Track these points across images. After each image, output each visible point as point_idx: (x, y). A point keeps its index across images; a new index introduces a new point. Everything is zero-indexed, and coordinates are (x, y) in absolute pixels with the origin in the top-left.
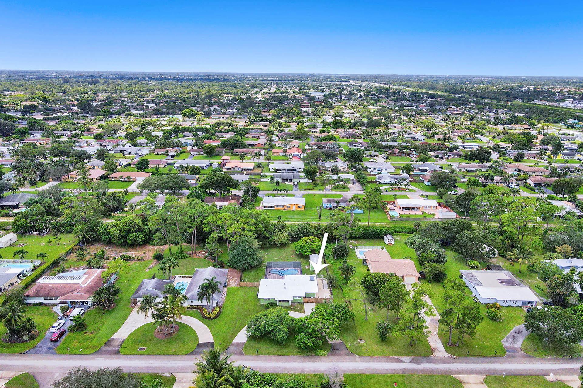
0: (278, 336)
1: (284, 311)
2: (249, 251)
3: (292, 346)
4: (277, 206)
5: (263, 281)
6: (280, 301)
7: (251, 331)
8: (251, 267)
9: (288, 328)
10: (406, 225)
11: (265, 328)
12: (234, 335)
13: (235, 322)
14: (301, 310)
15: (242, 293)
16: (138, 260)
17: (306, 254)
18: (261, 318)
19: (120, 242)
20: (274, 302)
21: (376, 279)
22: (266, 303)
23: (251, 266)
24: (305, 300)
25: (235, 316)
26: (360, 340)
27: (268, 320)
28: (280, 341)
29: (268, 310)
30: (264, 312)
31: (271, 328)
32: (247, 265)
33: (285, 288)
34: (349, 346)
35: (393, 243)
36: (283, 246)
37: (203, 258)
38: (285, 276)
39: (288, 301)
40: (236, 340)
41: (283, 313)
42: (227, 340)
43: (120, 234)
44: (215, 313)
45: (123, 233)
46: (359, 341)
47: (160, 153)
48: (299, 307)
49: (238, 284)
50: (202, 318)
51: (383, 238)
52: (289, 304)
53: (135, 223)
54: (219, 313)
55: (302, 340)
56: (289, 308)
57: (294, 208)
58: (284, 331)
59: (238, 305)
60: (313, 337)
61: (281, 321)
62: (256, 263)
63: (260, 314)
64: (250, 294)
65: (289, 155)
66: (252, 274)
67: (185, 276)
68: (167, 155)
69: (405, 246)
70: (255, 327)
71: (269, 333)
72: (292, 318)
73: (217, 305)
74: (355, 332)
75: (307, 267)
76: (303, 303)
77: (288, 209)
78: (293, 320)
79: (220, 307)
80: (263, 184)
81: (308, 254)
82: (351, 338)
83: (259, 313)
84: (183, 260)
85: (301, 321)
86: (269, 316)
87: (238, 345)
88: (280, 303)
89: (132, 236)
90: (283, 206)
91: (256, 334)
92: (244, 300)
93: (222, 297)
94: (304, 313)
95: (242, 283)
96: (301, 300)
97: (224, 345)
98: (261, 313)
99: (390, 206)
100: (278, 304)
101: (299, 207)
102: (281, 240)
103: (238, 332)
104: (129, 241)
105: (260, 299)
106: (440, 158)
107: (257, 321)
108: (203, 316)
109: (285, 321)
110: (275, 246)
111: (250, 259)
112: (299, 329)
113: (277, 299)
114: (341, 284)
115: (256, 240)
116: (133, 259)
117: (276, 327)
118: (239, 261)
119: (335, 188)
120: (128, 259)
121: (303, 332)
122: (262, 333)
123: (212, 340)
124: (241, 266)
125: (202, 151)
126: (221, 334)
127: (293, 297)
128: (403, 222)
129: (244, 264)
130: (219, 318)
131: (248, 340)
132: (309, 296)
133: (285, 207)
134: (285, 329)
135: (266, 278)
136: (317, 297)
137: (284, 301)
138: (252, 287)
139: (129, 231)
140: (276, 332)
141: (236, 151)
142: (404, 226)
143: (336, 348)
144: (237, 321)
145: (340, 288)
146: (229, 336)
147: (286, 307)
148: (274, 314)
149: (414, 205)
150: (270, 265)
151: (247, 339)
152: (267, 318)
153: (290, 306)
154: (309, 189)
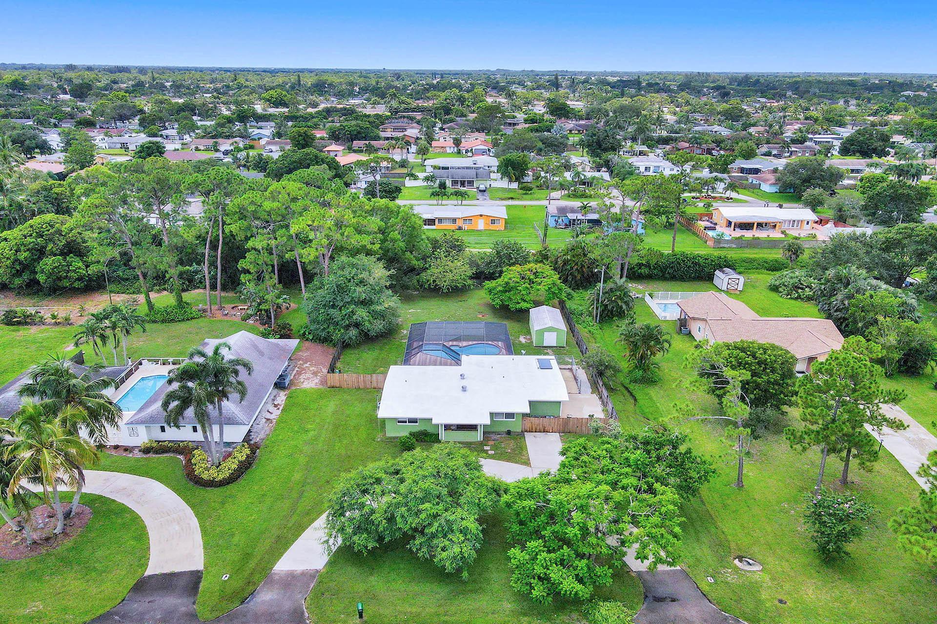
0: (444, 549)
1: (464, 457)
2: (360, 292)
3: (496, 587)
4: (440, 220)
5: (395, 372)
6: (447, 427)
7: (342, 530)
8: (367, 339)
9: (480, 521)
10: (757, 256)
11: (391, 520)
12: (282, 544)
13: (295, 495)
14: (519, 456)
15: (331, 406)
16: (57, 324)
17: (518, 306)
18: (378, 481)
19: (17, 281)
20: (431, 430)
21: (754, 357)
22: (403, 432)
23: (366, 335)
24: (528, 426)
25: (297, 476)
26: (741, 558)
27: (403, 488)
28: (449, 567)
29: (407, 455)
30: (391, 462)
31: (414, 522)
32: (353, 332)
33: (464, 389)
34: (710, 585)
35: (740, 288)
36: (456, 291)
37: (237, 320)
38: (464, 358)
39: (473, 428)
40: (284, 565)
41: (461, 462)
42: (252, 564)
43: (16, 260)
44: (232, 465)
45: (23, 256)
46: (736, 562)
47: (202, 148)
48: (509, 445)
49: (324, 382)
50: (184, 481)
51: (710, 278)
52: (478, 436)
53: (59, 232)
54: (245, 466)
55: (539, 570)
56: (477, 448)
57: (481, 225)
58: (464, 531)
59: (316, 438)
60: (581, 556)
61: (453, 493)
62: (378, 326)
63: (374, 468)
64: (357, 408)
65: (467, 151)
66: (369, 355)
67: (171, 360)
68: (217, 150)
69: (774, 295)
70: (357, 514)
71: (407, 537)
72: (494, 482)
73: (247, 439)
74: (713, 530)
75: (522, 340)
76: (521, 434)
77: (466, 227)
78: (497, 490)
79: (254, 448)
80: (410, 190)
81: (524, 305)
82: (706, 550)
83: (371, 466)
84: (179, 324)
85: (531, 494)
86: (409, 474)
87: (291, 580)
88: (450, 432)
89: (49, 263)
90: (454, 220)
91: (360, 540)
92: (336, 427)
93: (268, 416)
94: (527, 463)
95: (335, 379)
96: (516, 426)
97: (237, 584)
98: (382, 463)
99: (702, 224)
100: (443, 435)
101: (493, 222)
102: (450, 276)
103: (300, 529)
104: (41, 278)
105: (384, 421)
106: (775, 156)
107: (365, 492)
108: (188, 475)
109: (469, 493)
110: (434, 291)
111: (361, 313)
112: (521, 523)
113: (440, 419)
114: (628, 381)
115: (381, 265)
116: (42, 322)
117: (436, 516)
118: (330, 320)
119: (569, 196)
120: (26, 321)
121: (537, 534)
122: (380, 539)
123: (197, 563)
124: (337, 335)
125: (286, 144)
126: (236, 540)
127: (491, 414)
128: (747, 250)
129: (347, 327)
130: (242, 482)
131: (331, 563)
132: (540, 413)
133: (459, 223)
134: (472, 525)
135: (406, 362)
136: (563, 414)
137: (461, 427)
138: (365, 388)
139: (41, 252)
140: (434, 536)
141: (357, 143)
142: (752, 256)
143: (661, 591)
144: (302, 493)
145: (625, 392)
146: (266, 544)
147: (468, 445)
148: (429, 468)
149: (761, 217)
150: (418, 334)
151: (326, 559)
152: (402, 481)
153: (482, 444)
154: (512, 198)
